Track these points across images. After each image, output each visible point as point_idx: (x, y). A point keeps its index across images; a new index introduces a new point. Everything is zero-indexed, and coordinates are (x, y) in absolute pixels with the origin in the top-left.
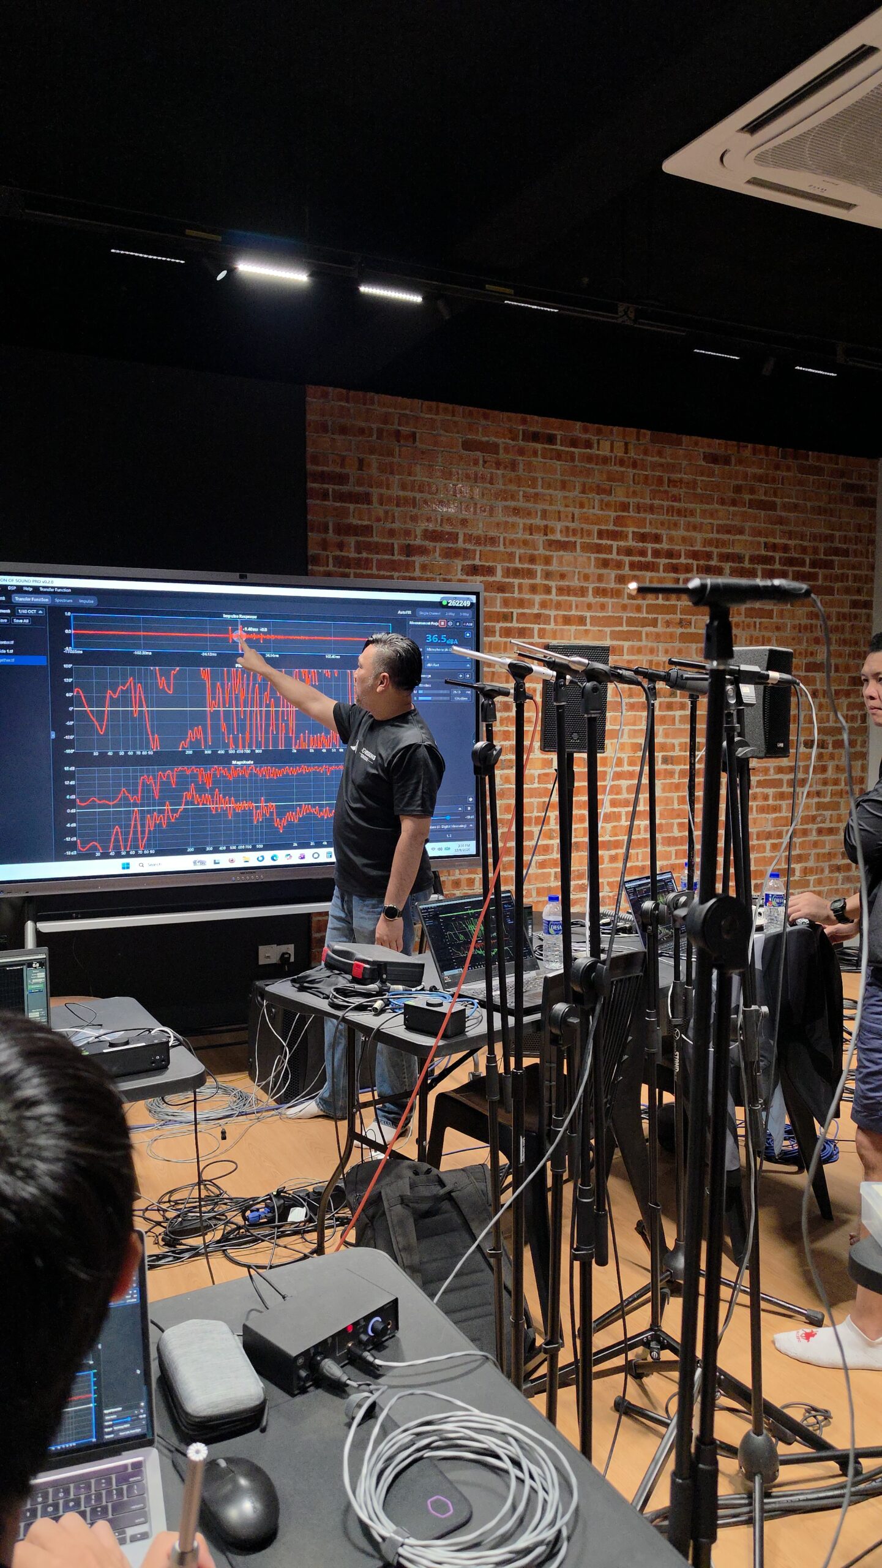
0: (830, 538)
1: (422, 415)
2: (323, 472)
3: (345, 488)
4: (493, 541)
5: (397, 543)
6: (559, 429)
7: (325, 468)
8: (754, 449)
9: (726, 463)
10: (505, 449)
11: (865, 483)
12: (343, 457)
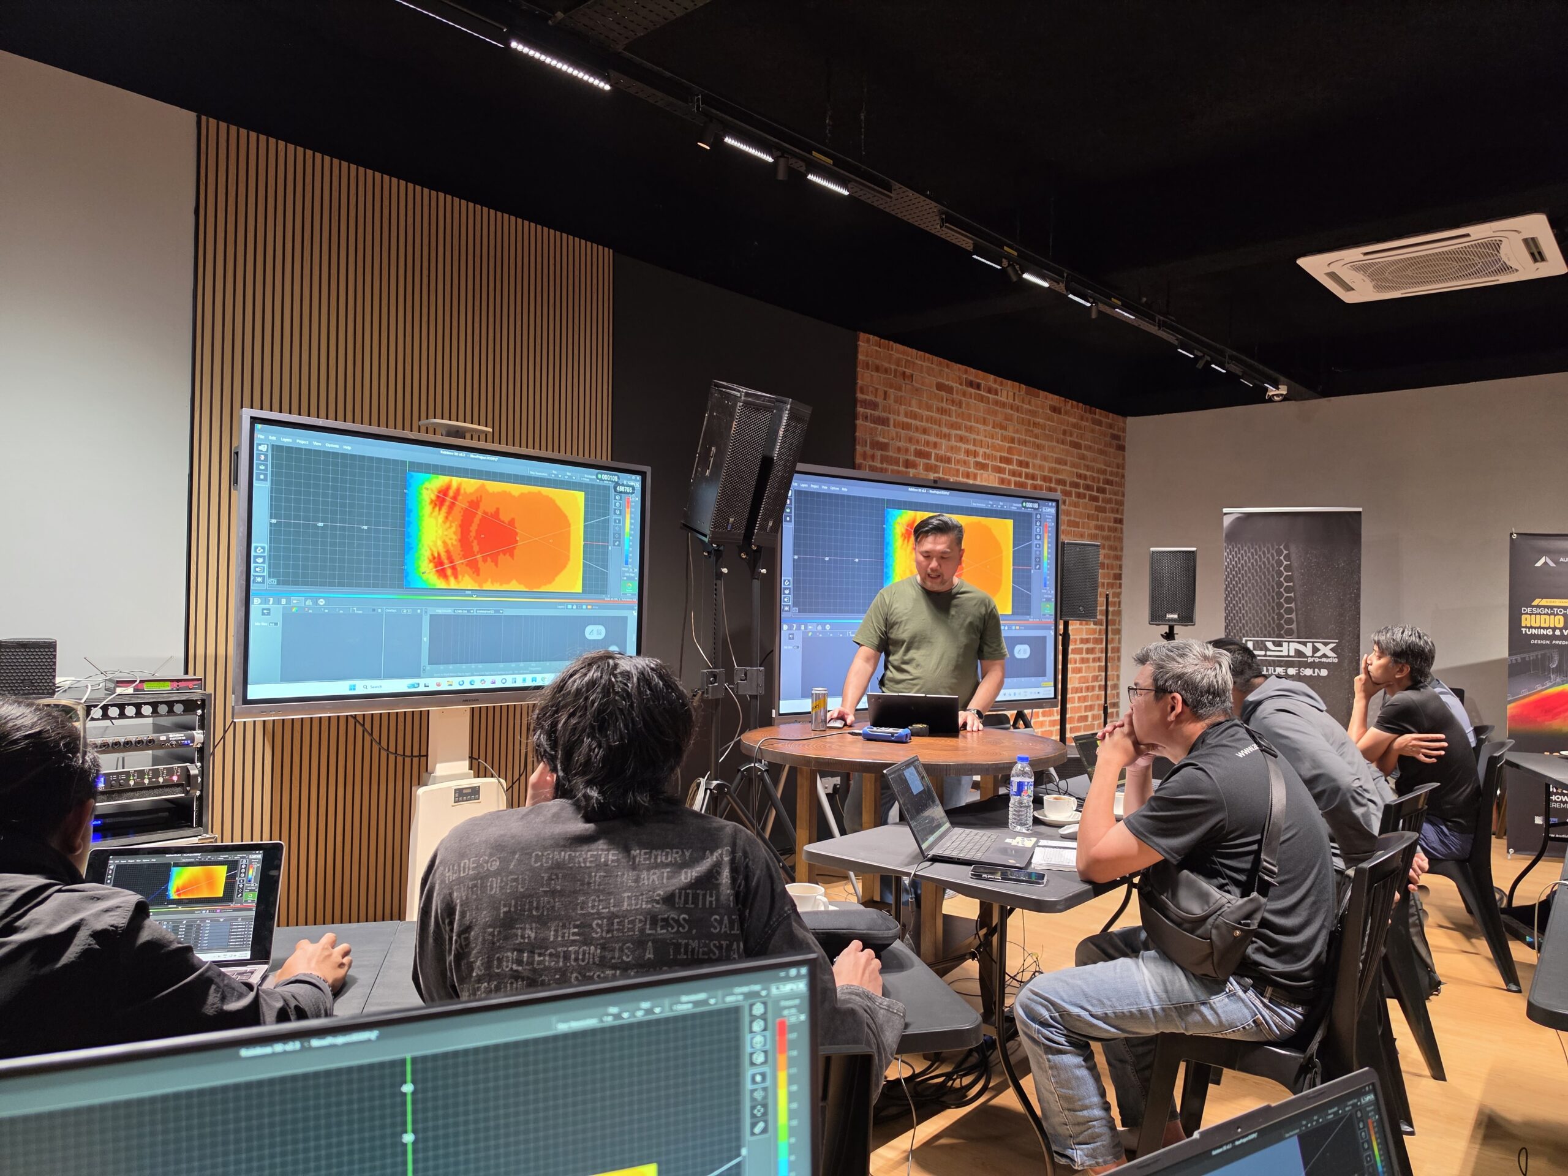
0: (1104, 472)
1: (917, 361)
2: (866, 399)
3: (876, 413)
4: (948, 460)
5: (902, 457)
6: (982, 380)
7: (868, 397)
8: (1072, 405)
9: (1060, 413)
10: (957, 391)
11: (1120, 433)
12: (877, 389)
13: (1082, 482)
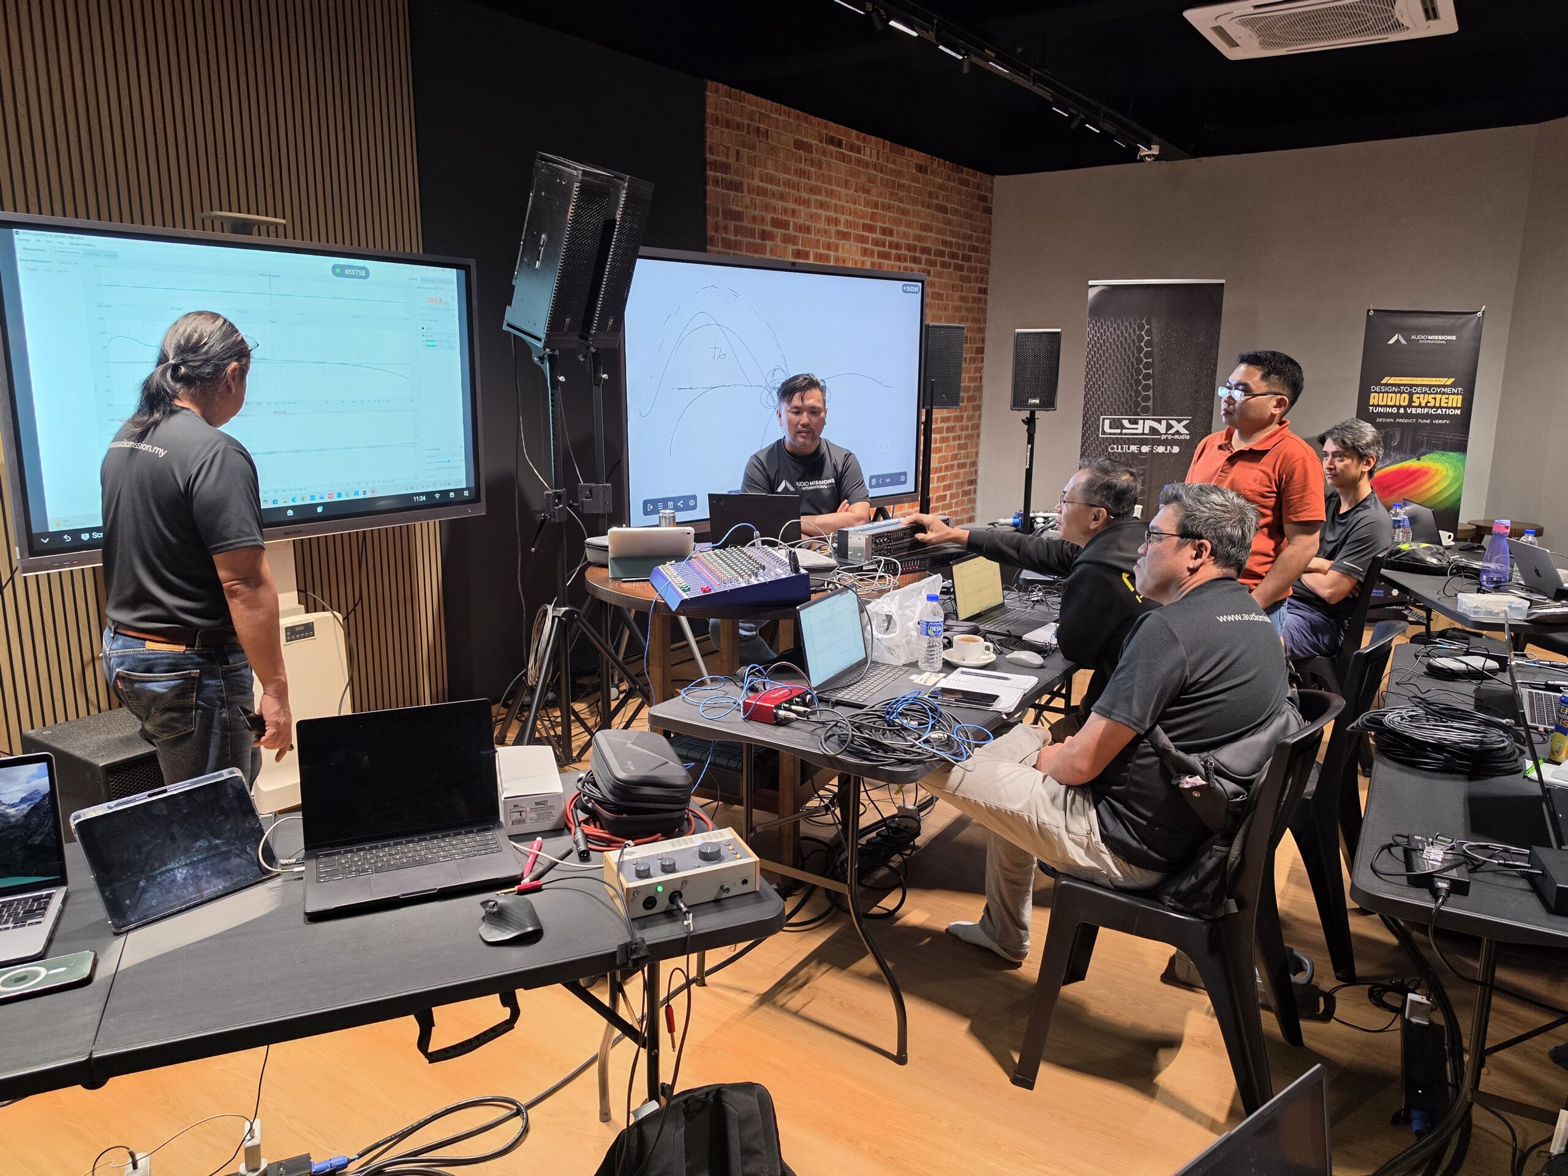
0: (970, 238)
1: (772, 115)
2: (716, 161)
3: (728, 177)
4: (808, 230)
5: (757, 227)
6: (844, 136)
7: (718, 159)
8: (938, 163)
9: (926, 173)
10: (816, 149)
11: (988, 194)
12: (728, 148)
13: (947, 250)
